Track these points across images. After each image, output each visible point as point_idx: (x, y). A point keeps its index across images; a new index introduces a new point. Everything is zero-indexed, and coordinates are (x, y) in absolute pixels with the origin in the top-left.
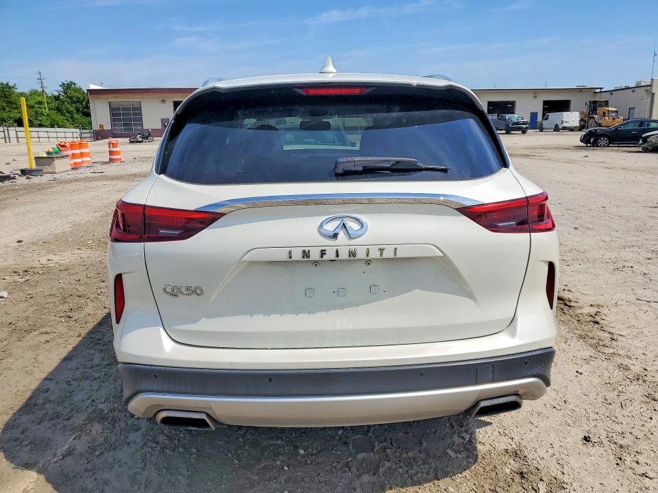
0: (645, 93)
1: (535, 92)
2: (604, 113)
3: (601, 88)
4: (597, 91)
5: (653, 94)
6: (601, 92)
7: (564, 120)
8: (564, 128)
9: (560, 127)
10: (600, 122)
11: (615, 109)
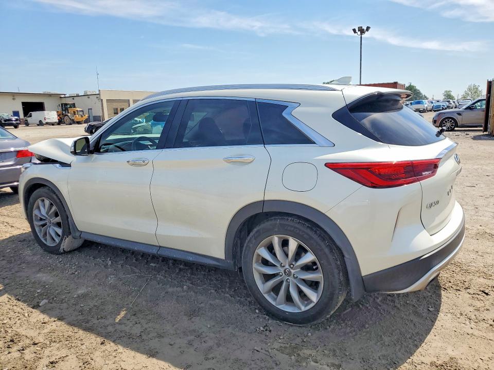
0: (96, 100)
1: (14, 95)
2: (74, 112)
3: (65, 95)
4: (62, 96)
5: (102, 100)
6: (65, 97)
7: (47, 117)
8: (47, 123)
9: (44, 122)
10: (73, 118)
11: (81, 109)
